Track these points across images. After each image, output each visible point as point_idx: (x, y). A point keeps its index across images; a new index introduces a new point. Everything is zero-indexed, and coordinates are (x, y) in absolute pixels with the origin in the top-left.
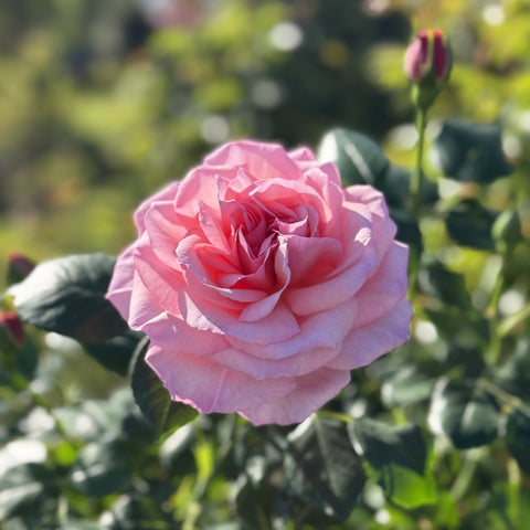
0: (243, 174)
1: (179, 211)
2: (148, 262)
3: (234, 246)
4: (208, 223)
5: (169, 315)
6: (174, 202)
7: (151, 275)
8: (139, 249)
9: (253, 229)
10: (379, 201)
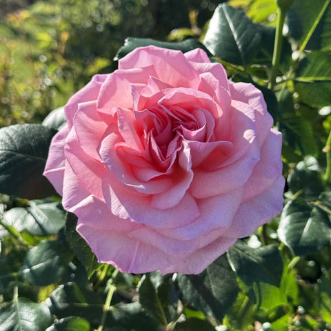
0: (152, 81)
1: (100, 110)
2: (76, 155)
3: (147, 147)
4: (125, 128)
5: (94, 198)
6: (96, 101)
7: (80, 165)
8: (69, 144)
9: (162, 131)
10: (259, 98)
